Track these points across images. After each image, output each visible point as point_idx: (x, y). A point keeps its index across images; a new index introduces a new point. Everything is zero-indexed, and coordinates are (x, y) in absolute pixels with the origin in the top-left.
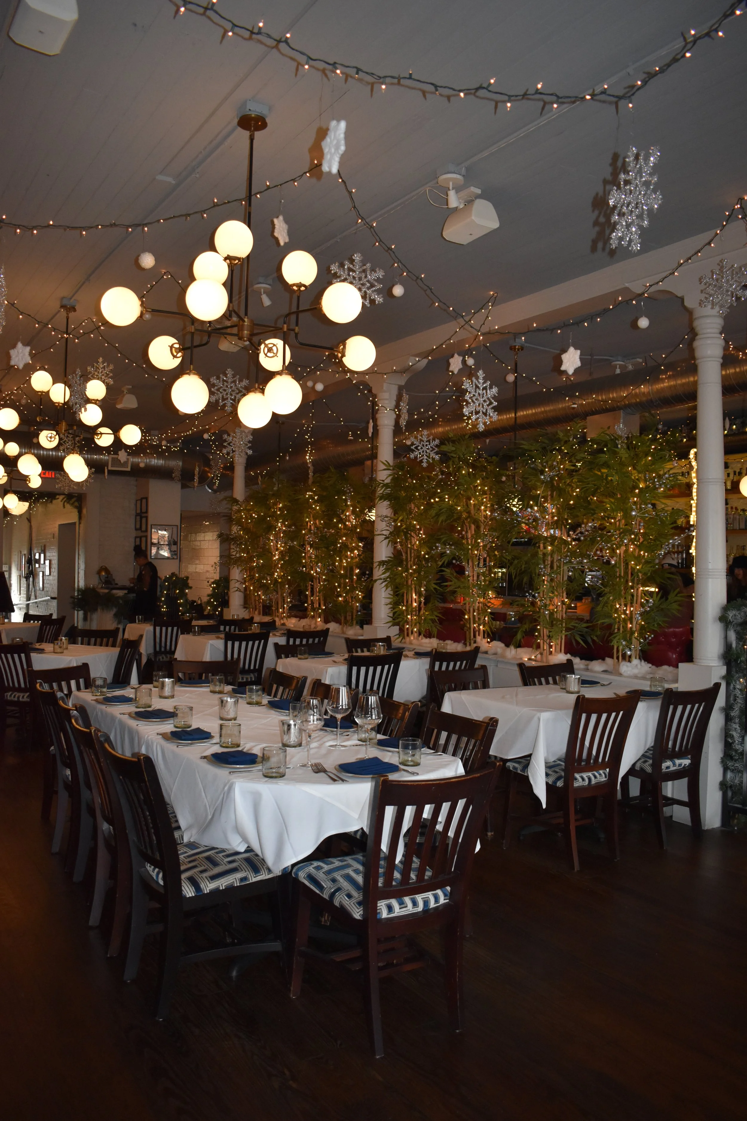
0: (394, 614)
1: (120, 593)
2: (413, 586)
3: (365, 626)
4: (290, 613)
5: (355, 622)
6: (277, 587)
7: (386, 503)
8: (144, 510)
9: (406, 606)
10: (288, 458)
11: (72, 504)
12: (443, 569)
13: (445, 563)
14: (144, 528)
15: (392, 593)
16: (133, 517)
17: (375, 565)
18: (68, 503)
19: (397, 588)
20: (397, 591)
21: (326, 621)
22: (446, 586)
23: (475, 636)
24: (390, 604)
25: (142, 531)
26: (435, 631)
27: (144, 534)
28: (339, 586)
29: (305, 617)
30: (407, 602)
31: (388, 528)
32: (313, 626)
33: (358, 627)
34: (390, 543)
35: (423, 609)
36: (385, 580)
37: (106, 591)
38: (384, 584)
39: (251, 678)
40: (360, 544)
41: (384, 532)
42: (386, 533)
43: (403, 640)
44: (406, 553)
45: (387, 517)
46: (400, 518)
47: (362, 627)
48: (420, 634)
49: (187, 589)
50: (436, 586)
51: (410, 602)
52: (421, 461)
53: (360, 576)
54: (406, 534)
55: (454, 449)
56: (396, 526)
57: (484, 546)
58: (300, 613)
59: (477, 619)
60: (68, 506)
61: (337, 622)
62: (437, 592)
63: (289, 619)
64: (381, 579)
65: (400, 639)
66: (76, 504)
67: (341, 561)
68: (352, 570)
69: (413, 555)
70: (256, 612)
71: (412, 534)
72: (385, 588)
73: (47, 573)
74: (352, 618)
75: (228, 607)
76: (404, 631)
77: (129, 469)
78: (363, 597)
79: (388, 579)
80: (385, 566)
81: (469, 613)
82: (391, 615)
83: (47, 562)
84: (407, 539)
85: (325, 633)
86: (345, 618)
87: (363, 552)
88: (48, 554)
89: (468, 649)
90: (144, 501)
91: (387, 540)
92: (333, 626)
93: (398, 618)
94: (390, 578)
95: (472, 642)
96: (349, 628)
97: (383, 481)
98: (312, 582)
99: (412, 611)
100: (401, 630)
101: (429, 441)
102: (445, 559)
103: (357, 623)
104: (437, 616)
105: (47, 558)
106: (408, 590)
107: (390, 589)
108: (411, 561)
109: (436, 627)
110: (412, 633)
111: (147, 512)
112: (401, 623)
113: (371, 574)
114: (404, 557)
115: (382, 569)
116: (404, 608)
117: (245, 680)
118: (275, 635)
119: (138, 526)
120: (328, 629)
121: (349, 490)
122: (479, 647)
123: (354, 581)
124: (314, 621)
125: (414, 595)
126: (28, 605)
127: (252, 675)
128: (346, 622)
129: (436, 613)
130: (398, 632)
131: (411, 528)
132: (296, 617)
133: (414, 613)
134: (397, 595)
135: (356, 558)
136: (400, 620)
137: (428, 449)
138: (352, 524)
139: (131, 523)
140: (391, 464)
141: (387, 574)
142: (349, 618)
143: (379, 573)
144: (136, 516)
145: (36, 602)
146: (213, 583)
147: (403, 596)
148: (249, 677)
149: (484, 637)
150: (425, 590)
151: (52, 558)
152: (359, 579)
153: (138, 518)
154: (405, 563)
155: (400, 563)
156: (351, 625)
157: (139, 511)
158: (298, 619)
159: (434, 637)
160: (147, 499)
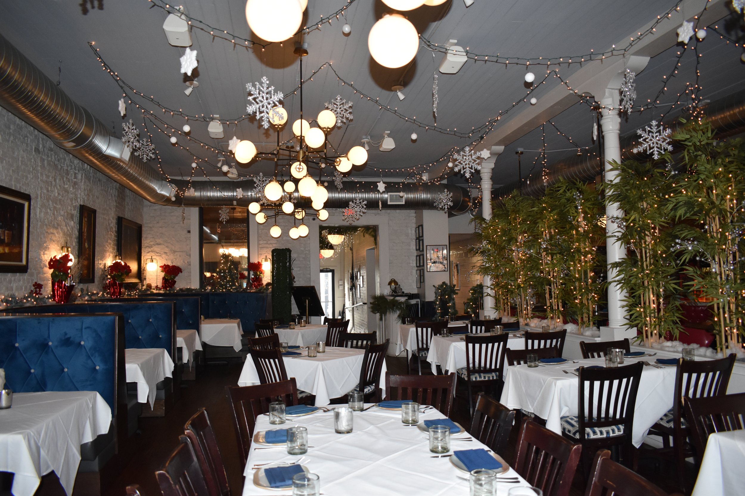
0: (631, 316)
1: (403, 299)
2: (650, 287)
3: (601, 328)
4: (534, 314)
5: (591, 323)
6: (520, 291)
7: (617, 204)
8: (421, 235)
9: (644, 308)
10: (528, 182)
11: (370, 234)
12: (684, 267)
13: (687, 260)
14: (421, 249)
15: (627, 295)
16: (414, 241)
17: (609, 267)
18: (367, 233)
19: (632, 289)
20: (633, 293)
21: (565, 322)
22: (688, 285)
23: (726, 341)
24: (626, 306)
25: (420, 251)
26: (677, 333)
27: (421, 253)
28: (575, 289)
29: (545, 318)
30: (645, 303)
31: (620, 229)
32: (552, 327)
33: (595, 328)
34: (623, 244)
35: (662, 310)
36: (619, 282)
37: (392, 298)
38: (619, 286)
39: (493, 377)
40: (593, 248)
41: (616, 234)
42: (619, 234)
43: (642, 343)
44: (641, 253)
45: (617, 218)
46: (632, 218)
47: (598, 328)
48: (660, 336)
49: (455, 294)
50: (676, 287)
51: (647, 304)
52: (652, 154)
53: (594, 280)
54: (639, 233)
55: (688, 136)
56: (627, 227)
57: (733, 240)
58: (541, 314)
59: (728, 321)
60: (367, 236)
61: (574, 323)
62: (677, 292)
63: (531, 320)
64: (615, 281)
65: (638, 342)
66: (373, 233)
67: (575, 265)
68: (586, 273)
69: (648, 255)
70: (506, 313)
71: (647, 232)
72: (620, 290)
73: (362, 286)
74: (589, 319)
75: (483, 309)
76: (642, 333)
77: (404, 203)
78: (599, 299)
79: (623, 281)
80: (618, 268)
81: (719, 314)
82: (628, 317)
83: (361, 277)
84: (641, 238)
85: (562, 334)
86: (582, 318)
87: (597, 255)
88: (361, 272)
89: (720, 356)
90: (420, 228)
91: (620, 242)
92: (570, 328)
93: (635, 321)
94: (625, 280)
95: (724, 347)
96: (586, 329)
97: (611, 181)
98: (550, 286)
99: (650, 313)
100: (640, 332)
101: (659, 132)
102: (687, 257)
103: (594, 324)
104: (678, 317)
105: (362, 275)
106: (645, 290)
107: (625, 291)
108: (646, 261)
109: (677, 328)
110: (652, 335)
111: (422, 236)
112: (639, 326)
113: (605, 277)
114: (639, 257)
115: (615, 271)
116: (642, 310)
117: (487, 379)
118: (515, 336)
119: (418, 248)
120: (565, 331)
121: (579, 196)
122: (736, 355)
123: (589, 283)
124: (553, 322)
125: (652, 296)
126: (353, 308)
127: (494, 374)
128: (583, 322)
129: (677, 315)
130: (636, 335)
131: (645, 228)
132: (538, 317)
133: (652, 315)
134: (634, 297)
135: (590, 262)
136: (637, 322)
137: (659, 140)
138: (584, 230)
139: (413, 246)
140: (619, 162)
141: (622, 276)
142: (586, 319)
143: (613, 274)
144: (416, 240)
145: (357, 306)
146: (471, 290)
147: (640, 297)
148: (490, 375)
149: (738, 342)
150: (664, 291)
151: (363, 275)
152: (594, 281)
153: (418, 241)
154: (639, 263)
155: (635, 263)
156: (588, 326)
157: (418, 236)
158: (540, 319)
159: (676, 340)
160: (422, 226)
